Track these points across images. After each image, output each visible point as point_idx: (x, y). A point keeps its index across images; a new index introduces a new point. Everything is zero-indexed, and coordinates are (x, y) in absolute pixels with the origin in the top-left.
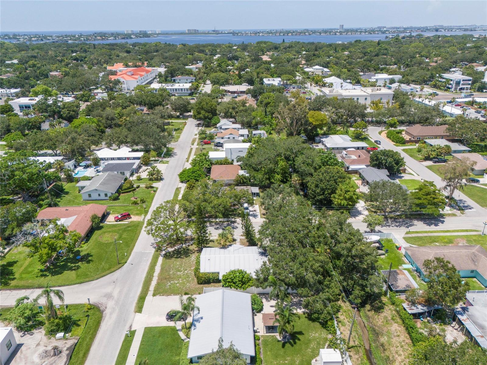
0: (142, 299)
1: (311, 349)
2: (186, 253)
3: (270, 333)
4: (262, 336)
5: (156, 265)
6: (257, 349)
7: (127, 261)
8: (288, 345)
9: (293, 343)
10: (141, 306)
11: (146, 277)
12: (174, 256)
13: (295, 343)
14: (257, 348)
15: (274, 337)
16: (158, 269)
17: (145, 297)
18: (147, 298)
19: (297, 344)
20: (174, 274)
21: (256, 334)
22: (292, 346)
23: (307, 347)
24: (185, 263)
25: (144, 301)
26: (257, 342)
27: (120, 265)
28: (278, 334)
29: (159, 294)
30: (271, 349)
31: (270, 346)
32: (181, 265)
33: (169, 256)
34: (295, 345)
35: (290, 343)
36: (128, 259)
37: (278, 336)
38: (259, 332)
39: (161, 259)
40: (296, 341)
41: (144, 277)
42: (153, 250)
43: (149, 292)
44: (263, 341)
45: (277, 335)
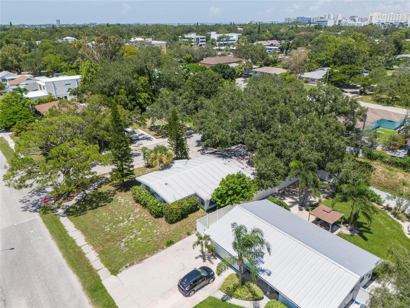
2: (102, 198)
12: (86, 208)
17: (101, 284)
20: (115, 229)
33: (77, 211)
39: (66, 221)
43: (99, 272)
45: (341, 231)
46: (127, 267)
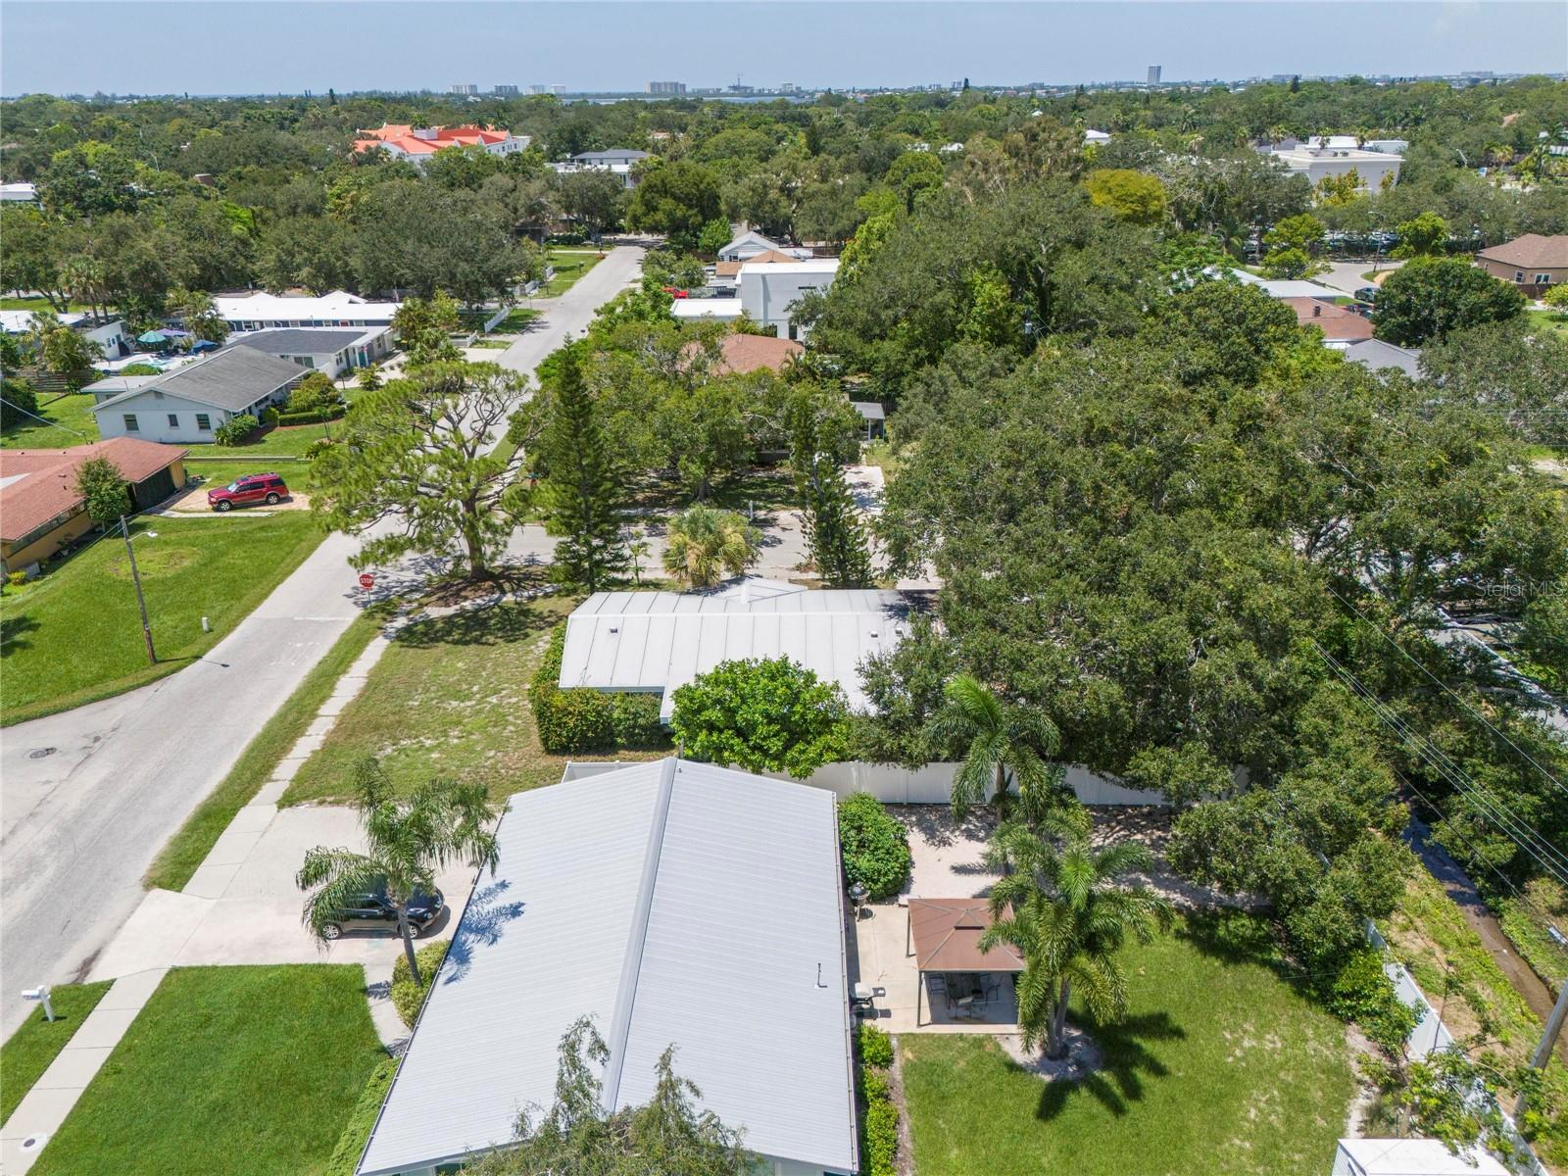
0: (214, 818)
1: (1249, 1136)
2: (516, 625)
3: (957, 1020)
4: (907, 1039)
5: (344, 672)
6: (870, 1125)
7: (205, 652)
8: (1081, 1103)
9: (1118, 1091)
10: (197, 850)
11: (271, 723)
12: (449, 633)
13: (1134, 1091)
14: (872, 1113)
15: (989, 1048)
16: (349, 687)
17: (234, 812)
18: (243, 814)
19: (1148, 1098)
20: (426, 708)
21: (867, 1023)
22: (1118, 1109)
23: (1223, 1124)
24: (495, 665)
25: (221, 830)
26: (874, 1073)
27: (162, 668)
28: (1013, 1028)
29: (315, 795)
30: (973, 1129)
31: (960, 1104)
32: (474, 673)
33: (425, 634)
34: (1132, 1106)
35: (1101, 1091)
36: (211, 646)
37: (1013, 1041)
38: (886, 1014)
39: (377, 648)
40: (1141, 1075)
41: (263, 722)
42: (353, 613)
43: (266, 788)
44: (910, 1069)
45: (1007, 1036)
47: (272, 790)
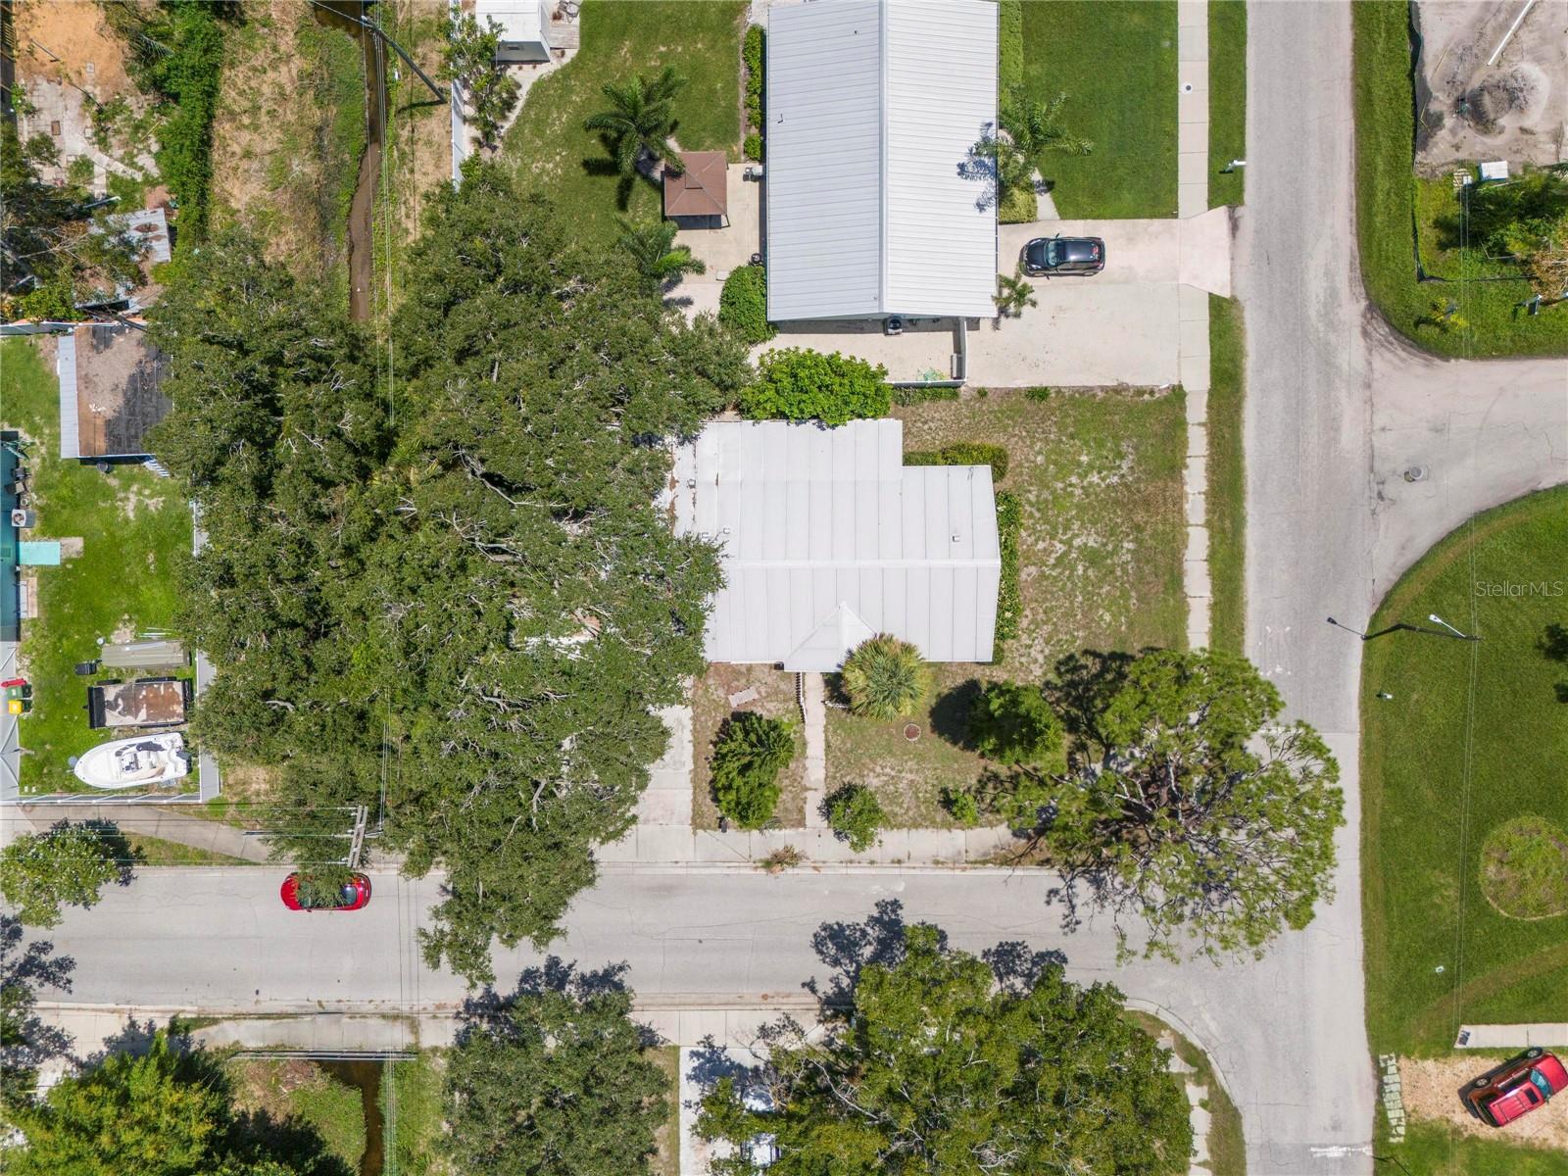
0: (1226, 377)
4: (735, 160)
17: (1214, 385)
20: (1114, 534)
23: (582, 109)
24: (1073, 613)
26: (755, 135)
29: (1160, 403)
30: (707, 100)
32: (1090, 602)
38: (746, 177)
43: (1203, 417)
46: (1152, 393)
47: (1197, 411)
